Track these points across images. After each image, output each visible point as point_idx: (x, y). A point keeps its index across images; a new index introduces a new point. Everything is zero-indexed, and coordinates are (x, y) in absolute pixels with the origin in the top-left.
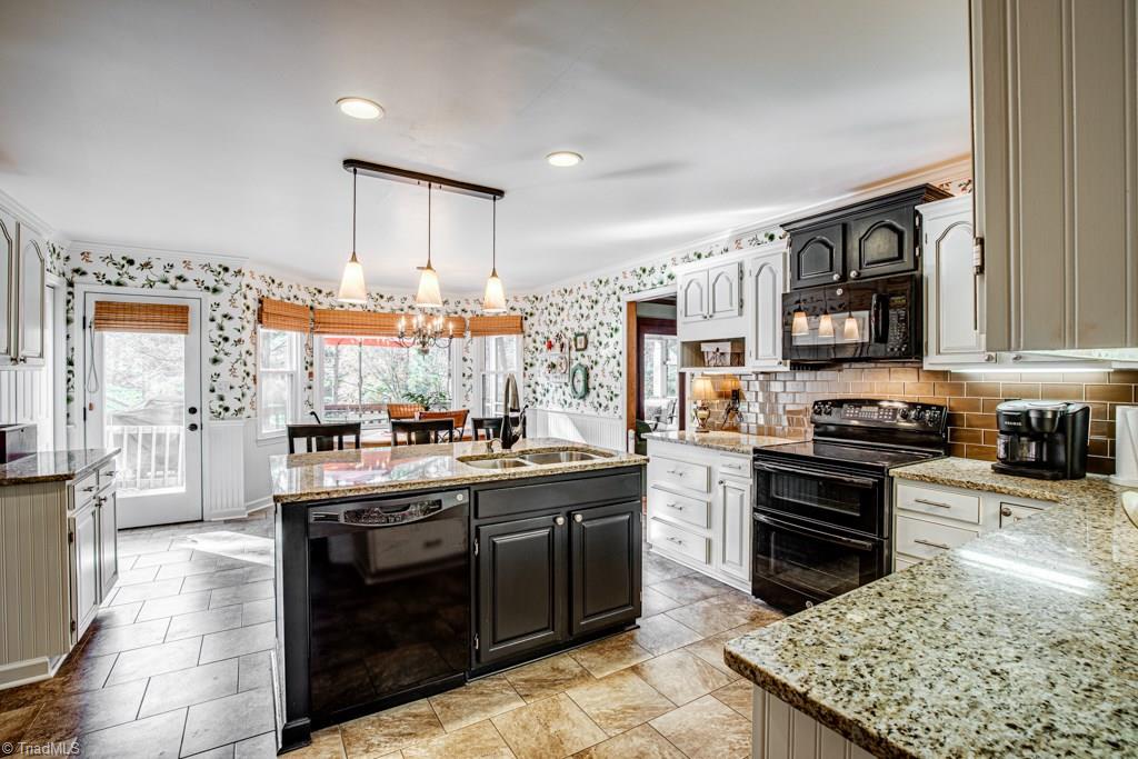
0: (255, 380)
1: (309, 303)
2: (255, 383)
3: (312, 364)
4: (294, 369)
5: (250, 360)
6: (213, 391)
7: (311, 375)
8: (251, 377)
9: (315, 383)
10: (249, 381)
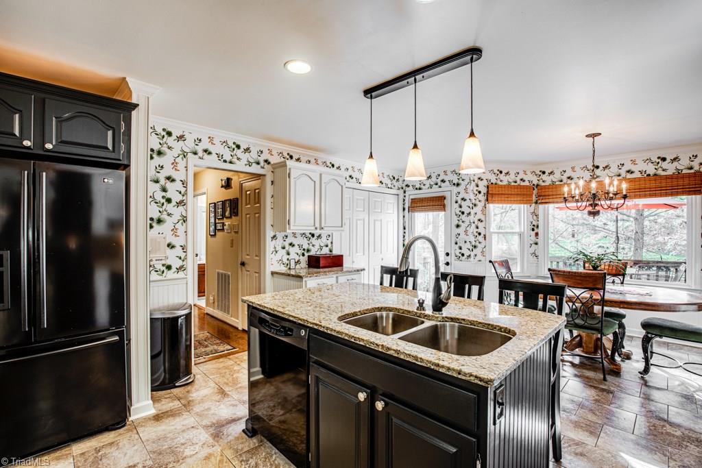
0: (485, 238)
1: (535, 182)
2: (485, 239)
3: (538, 227)
4: (522, 230)
5: (480, 225)
6: (456, 243)
7: (537, 234)
8: (482, 235)
9: (540, 241)
10: (481, 238)
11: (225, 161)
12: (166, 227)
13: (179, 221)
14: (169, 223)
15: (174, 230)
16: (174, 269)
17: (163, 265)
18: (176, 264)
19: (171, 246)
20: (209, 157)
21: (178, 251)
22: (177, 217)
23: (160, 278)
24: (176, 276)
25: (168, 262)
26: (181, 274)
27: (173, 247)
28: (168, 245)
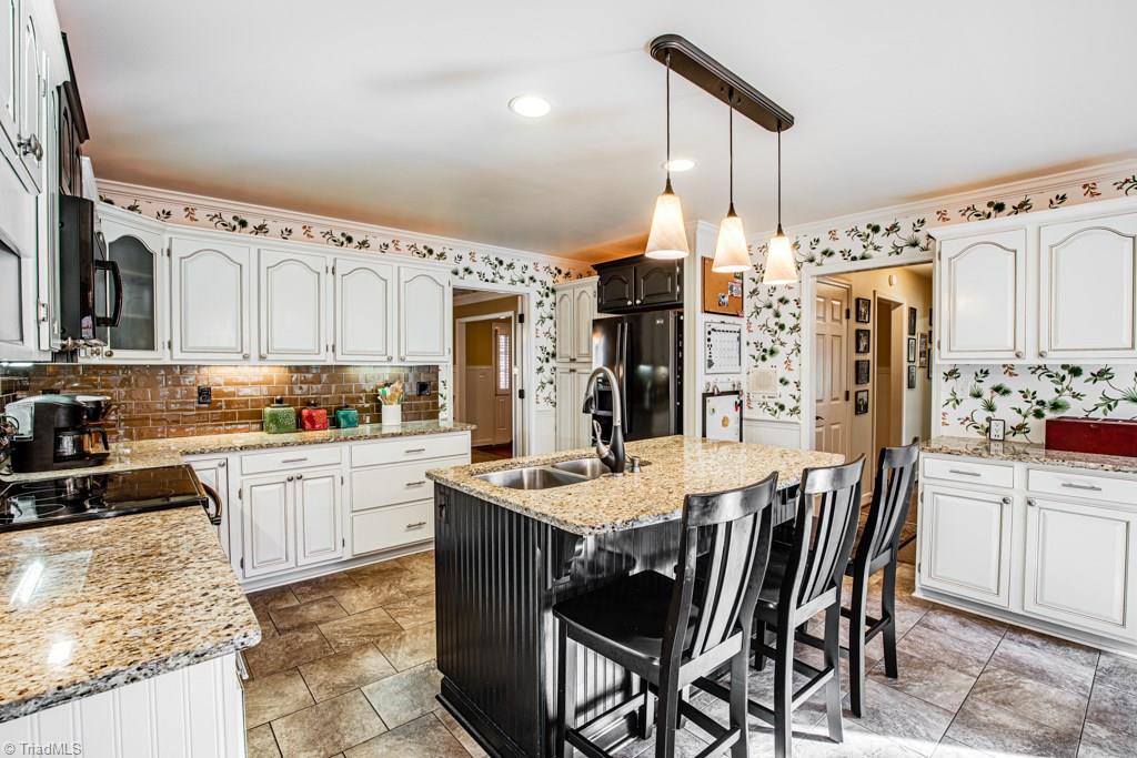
11: (854, 259)
12: (780, 359)
13: (793, 350)
14: (783, 352)
15: (788, 362)
16: (787, 410)
17: (776, 404)
18: (790, 404)
19: (783, 382)
20: (831, 258)
21: (791, 388)
22: (790, 346)
23: (773, 418)
24: (789, 418)
25: (781, 402)
26: (795, 418)
27: (786, 383)
28: (781, 381)
